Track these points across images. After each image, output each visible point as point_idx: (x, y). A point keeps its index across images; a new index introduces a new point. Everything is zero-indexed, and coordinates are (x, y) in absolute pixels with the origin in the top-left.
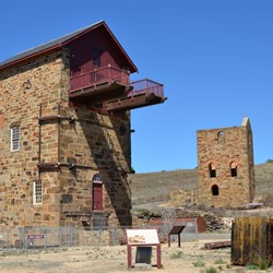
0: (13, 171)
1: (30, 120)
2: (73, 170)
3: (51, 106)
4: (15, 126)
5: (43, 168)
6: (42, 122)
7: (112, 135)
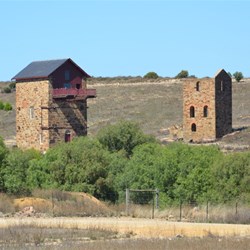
0: (32, 128)
1: (38, 106)
2: (56, 130)
3: (45, 102)
4: (32, 107)
5: (43, 129)
6: (42, 108)
7: (78, 113)
